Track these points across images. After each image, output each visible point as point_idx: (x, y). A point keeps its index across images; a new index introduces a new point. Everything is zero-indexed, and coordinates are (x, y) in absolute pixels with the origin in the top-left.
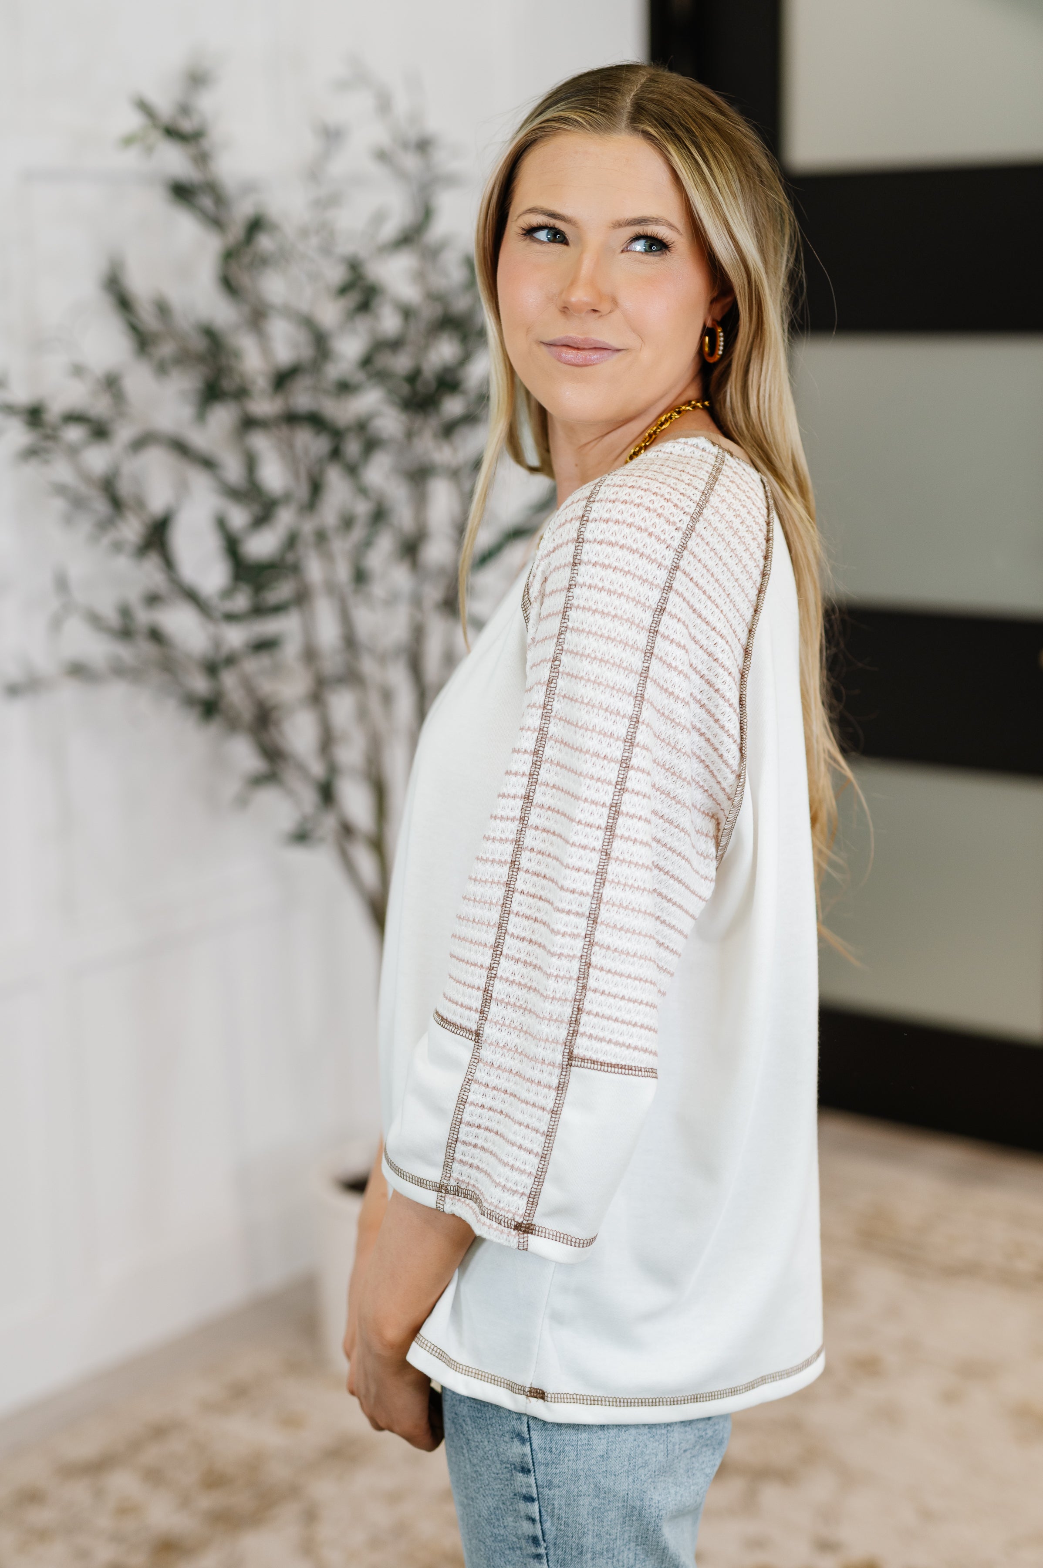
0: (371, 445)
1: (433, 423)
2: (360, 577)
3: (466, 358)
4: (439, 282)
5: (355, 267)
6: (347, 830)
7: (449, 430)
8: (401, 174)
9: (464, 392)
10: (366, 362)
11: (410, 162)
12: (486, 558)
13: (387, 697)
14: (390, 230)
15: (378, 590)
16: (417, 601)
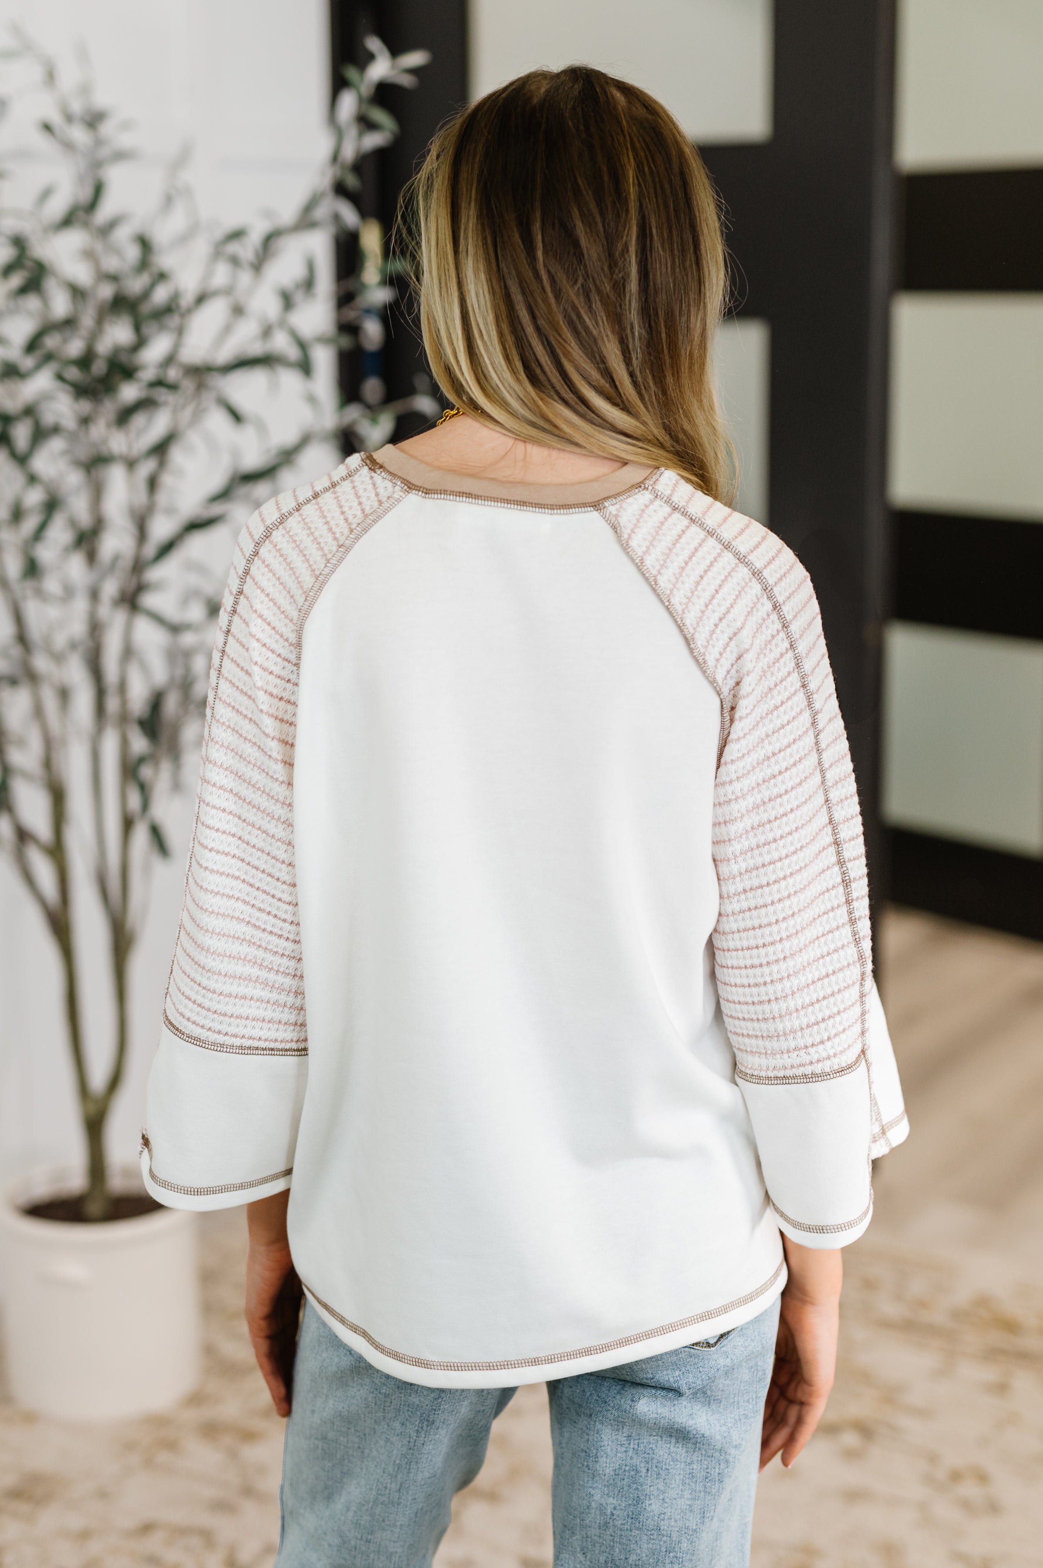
0: (40, 434)
1: (109, 408)
2: (32, 569)
3: (140, 342)
4: (111, 264)
5: (19, 242)
6: (23, 836)
7: (124, 416)
8: (68, 146)
9: (138, 380)
10: (32, 346)
11: (79, 135)
12: (167, 548)
13: (64, 695)
14: (57, 206)
15: (52, 584)
16: (94, 595)
